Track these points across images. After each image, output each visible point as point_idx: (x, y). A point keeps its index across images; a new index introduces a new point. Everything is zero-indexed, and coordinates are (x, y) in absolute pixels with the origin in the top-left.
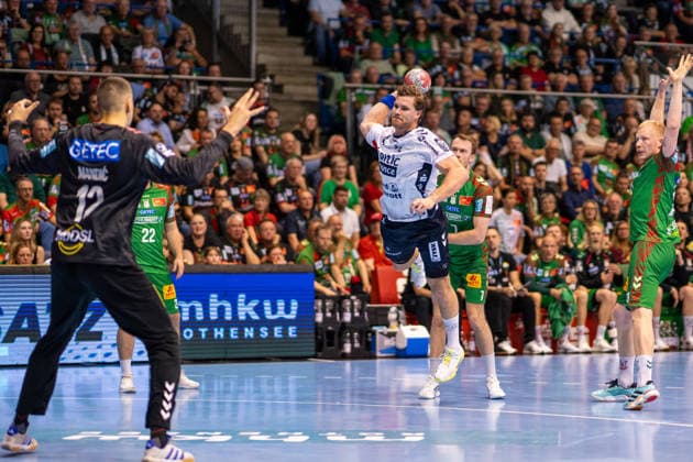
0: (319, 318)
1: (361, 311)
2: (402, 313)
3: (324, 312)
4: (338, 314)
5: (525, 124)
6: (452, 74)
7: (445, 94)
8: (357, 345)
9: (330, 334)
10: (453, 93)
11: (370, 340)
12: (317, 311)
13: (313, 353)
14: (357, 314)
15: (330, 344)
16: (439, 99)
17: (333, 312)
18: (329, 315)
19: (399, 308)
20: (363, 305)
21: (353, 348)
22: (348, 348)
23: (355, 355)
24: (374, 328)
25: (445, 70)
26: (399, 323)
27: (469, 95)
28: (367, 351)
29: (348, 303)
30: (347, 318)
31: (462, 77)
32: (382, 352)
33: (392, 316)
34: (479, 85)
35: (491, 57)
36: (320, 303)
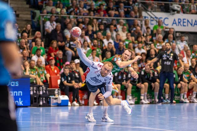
0: (32, 93)
1: (46, 91)
2: (60, 91)
3: (33, 91)
4: (38, 92)
5: (101, 28)
6: (76, 11)
7: (74, 17)
8: (44, 102)
9: (35, 98)
10: (77, 17)
11: (49, 100)
12: (31, 91)
13: (30, 105)
14: (44, 92)
15: (35, 102)
16: (73, 19)
17: (36, 91)
18: (35, 92)
19: (58, 90)
20: (46, 89)
21: (43, 103)
22: (41, 103)
23: (44, 105)
24: (50, 96)
25: (74, 10)
26: (59, 95)
27: (82, 18)
28: (48, 104)
29: (41, 88)
30: (41, 93)
31: (80, 12)
32: (53, 104)
33: (56, 92)
34: (85, 15)
35: (90, 5)
36: (32, 88)
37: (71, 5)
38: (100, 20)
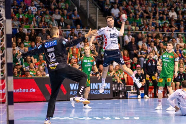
0: (114, 89)
1: (124, 87)
2: (134, 87)
3: (115, 87)
4: (118, 88)
5: (165, 40)
6: (147, 28)
7: (145, 33)
8: (123, 95)
9: (116, 93)
10: (147, 33)
11: (126, 94)
12: (113, 87)
13: (112, 97)
14: (123, 88)
15: (117, 95)
16: (144, 34)
17: (117, 87)
18: (116, 88)
19: (133, 86)
20: (125, 86)
21: (122, 96)
22: (121, 96)
23: (123, 98)
24: (127, 91)
25: (145, 27)
26: (134, 90)
27: (151, 33)
28: (126, 97)
29: (121, 85)
30: (121, 89)
31: (149, 28)
32: (130, 97)
33: (132, 88)
34: (153, 31)
35: (155, 24)
36: (114, 85)
37: (143, 23)
38: (164, 35)
